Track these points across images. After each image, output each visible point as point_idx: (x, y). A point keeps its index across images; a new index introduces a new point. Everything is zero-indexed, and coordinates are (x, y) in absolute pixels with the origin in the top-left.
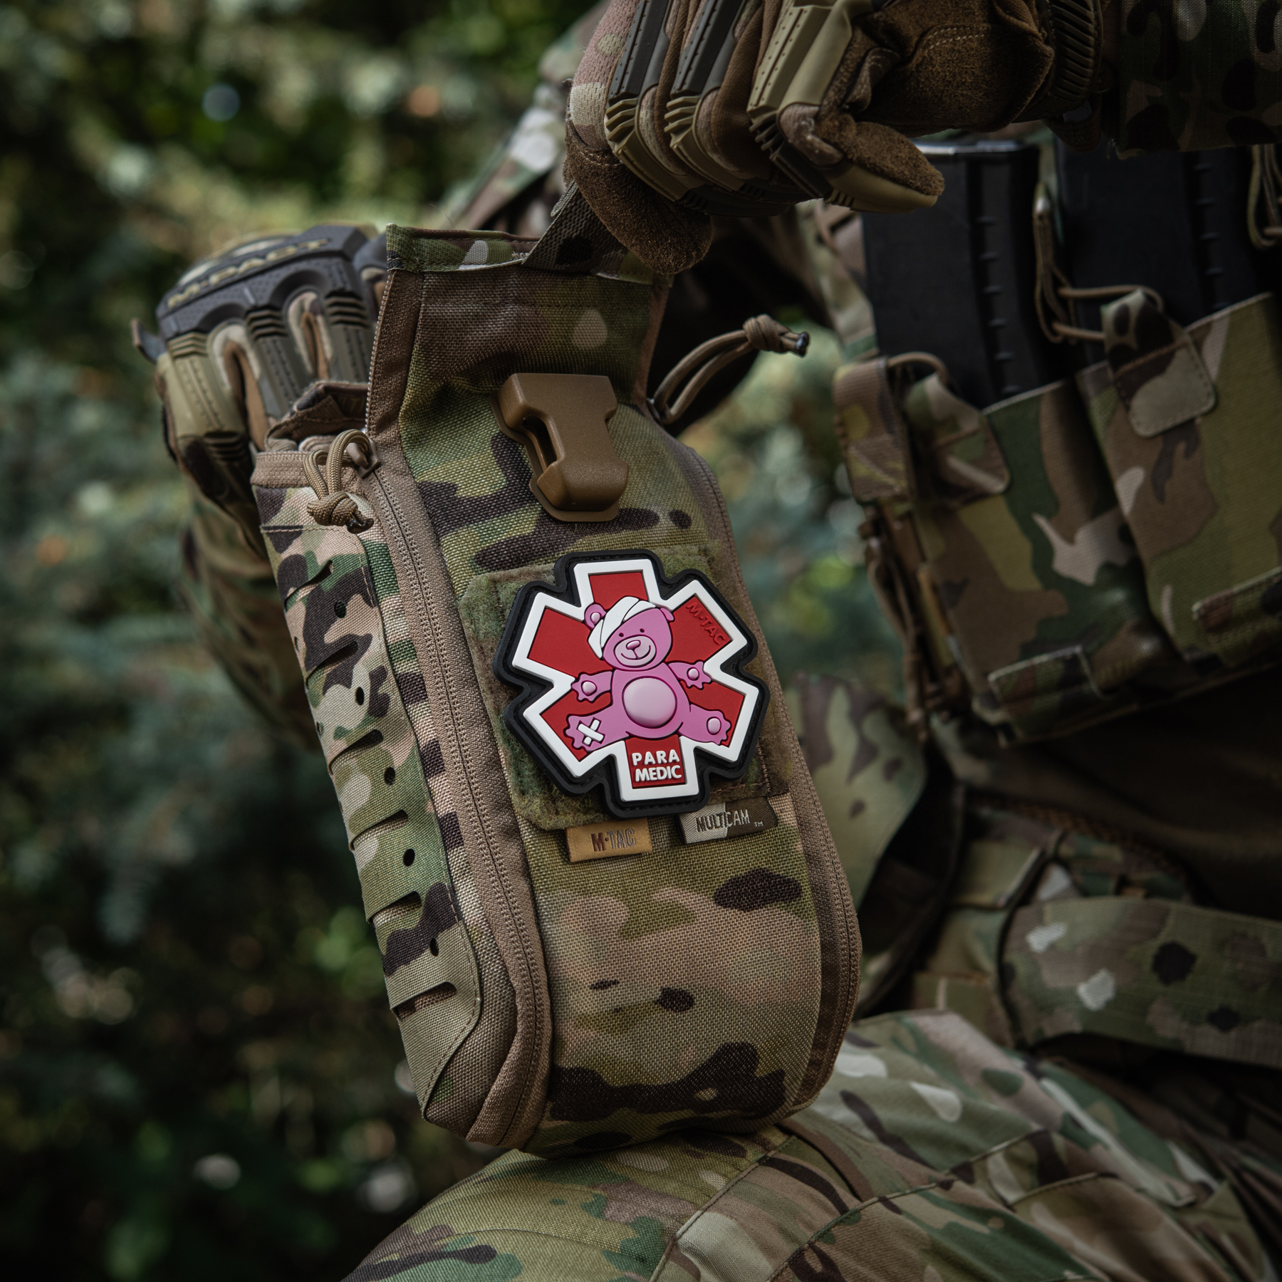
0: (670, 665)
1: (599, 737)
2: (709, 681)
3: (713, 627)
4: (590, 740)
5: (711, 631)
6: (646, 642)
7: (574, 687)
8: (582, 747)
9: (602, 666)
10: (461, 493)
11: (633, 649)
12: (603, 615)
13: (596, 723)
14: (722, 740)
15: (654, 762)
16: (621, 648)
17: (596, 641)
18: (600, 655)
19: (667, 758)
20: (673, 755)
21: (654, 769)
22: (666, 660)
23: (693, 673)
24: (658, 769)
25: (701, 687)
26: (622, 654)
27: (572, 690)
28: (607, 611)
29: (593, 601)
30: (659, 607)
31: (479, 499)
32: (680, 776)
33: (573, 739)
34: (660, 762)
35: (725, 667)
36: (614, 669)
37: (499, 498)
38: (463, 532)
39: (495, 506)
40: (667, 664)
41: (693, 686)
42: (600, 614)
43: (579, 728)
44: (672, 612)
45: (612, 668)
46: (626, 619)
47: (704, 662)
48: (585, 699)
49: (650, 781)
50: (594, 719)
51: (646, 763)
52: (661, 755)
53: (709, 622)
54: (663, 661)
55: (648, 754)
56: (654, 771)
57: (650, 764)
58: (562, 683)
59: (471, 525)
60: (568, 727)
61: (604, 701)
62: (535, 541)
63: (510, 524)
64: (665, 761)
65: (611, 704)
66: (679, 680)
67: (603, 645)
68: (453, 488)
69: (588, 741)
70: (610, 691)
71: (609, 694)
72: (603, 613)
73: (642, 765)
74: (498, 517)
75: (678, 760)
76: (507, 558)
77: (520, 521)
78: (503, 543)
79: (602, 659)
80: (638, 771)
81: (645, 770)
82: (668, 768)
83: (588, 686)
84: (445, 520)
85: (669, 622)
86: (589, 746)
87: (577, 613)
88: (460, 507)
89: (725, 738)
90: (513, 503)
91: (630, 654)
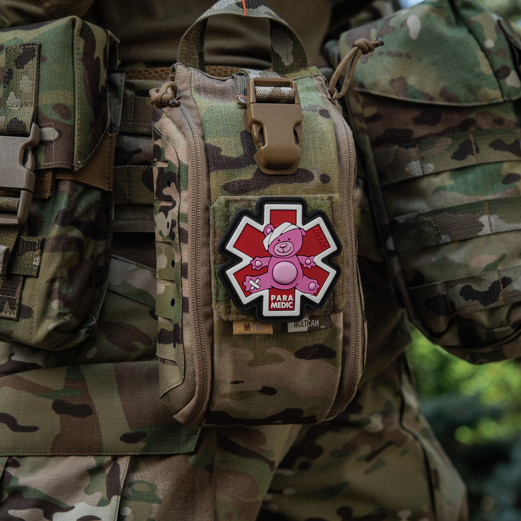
0: (298, 257)
1: (258, 287)
2: (314, 265)
3: (323, 240)
4: (254, 288)
5: (321, 242)
6: (290, 245)
7: (252, 263)
8: (249, 291)
9: (266, 254)
10: (222, 153)
11: (283, 248)
12: (272, 230)
13: (258, 280)
14: (314, 293)
15: (281, 300)
16: (277, 247)
17: (266, 242)
18: (267, 249)
19: (287, 299)
20: (290, 298)
21: (280, 303)
22: (297, 254)
23: (308, 261)
24: (282, 303)
25: (310, 268)
26: (277, 250)
27: (251, 264)
28: (275, 228)
29: (269, 223)
30: (300, 228)
31: (230, 158)
32: (292, 307)
33: (246, 287)
34: (284, 300)
35: (324, 260)
36: (272, 256)
37: (239, 160)
38: (220, 172)
39: (236, 163)
40: (297, 256)
41: (307, 267)
42: (271, 229)
43: (250, 282)
44: (305, 232)
45: (271, 256)
46: (283, 233)
47: (314, 256)
48: (255, 269)
49: (278, 308)
50: (258, 278)
51: (277, 300)
52: (285, 297)
53: (322, 238)
54: (296, 255)
55: (279, 296)
56: (280, 304)
57: (279, 301)
58: (246, 260)
59: (224, 170)
60: (245, 281)
61: (264, 270)
62: (251, 183)
63: (242, 173)
64: (286, 300)
65: (267, 272)
66: (301, 264)
67: (269, 245)
68: (219, 150)
69: (252, 288)
70: (268, 266)
71: (267, 267)
72: (273, 229)
73: (275, 301)
74: (237, 169)
75: (292, 300)
76: (237, 189)
77: (246, 173)
78: (237, 181)
79: (268, 251)
80: (273, 303)
81: (276, 303)
82: (287, 303)
83: (258, 263)
84: (213, 164)
85: (303, 236)
86: (252, 290)
87: (261, 228)
88: (221, 160)
89: (316, 292)
90: (245, 164)
91: (281, 250)
